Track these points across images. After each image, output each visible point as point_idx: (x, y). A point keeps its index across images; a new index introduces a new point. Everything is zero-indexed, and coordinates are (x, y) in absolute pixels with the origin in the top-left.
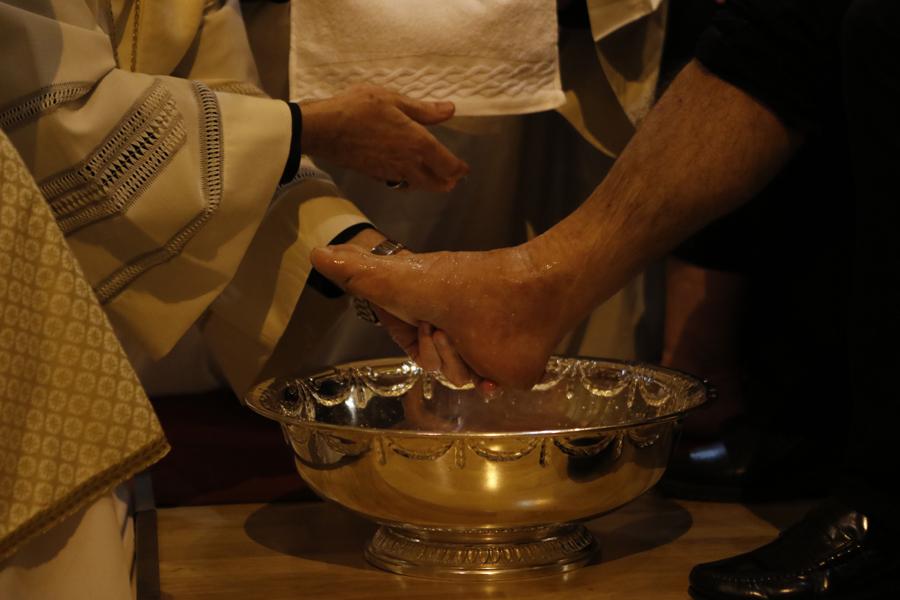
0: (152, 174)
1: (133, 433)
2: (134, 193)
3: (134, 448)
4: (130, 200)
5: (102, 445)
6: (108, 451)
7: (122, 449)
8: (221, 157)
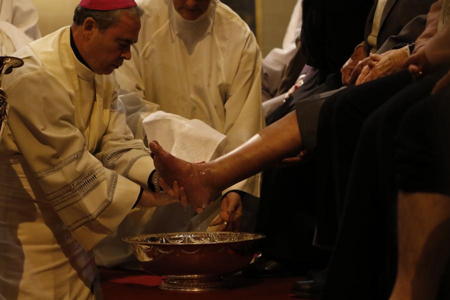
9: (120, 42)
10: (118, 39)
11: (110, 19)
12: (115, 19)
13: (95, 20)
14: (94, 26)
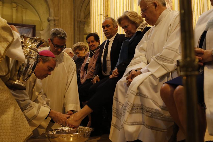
0: (30, 110)
1: (30, 132)
2: (27, 112)
3: (30, 134)
4: (26, 113)
5: (27, 134)
6: (27, 135)
7: (29, 134)
8: (39, 110)
9: (49, 68)
10: (48, 67)
11: (47, 59)
12: (49, 59)
13: (42, 59)
14: (41, 61)
